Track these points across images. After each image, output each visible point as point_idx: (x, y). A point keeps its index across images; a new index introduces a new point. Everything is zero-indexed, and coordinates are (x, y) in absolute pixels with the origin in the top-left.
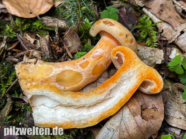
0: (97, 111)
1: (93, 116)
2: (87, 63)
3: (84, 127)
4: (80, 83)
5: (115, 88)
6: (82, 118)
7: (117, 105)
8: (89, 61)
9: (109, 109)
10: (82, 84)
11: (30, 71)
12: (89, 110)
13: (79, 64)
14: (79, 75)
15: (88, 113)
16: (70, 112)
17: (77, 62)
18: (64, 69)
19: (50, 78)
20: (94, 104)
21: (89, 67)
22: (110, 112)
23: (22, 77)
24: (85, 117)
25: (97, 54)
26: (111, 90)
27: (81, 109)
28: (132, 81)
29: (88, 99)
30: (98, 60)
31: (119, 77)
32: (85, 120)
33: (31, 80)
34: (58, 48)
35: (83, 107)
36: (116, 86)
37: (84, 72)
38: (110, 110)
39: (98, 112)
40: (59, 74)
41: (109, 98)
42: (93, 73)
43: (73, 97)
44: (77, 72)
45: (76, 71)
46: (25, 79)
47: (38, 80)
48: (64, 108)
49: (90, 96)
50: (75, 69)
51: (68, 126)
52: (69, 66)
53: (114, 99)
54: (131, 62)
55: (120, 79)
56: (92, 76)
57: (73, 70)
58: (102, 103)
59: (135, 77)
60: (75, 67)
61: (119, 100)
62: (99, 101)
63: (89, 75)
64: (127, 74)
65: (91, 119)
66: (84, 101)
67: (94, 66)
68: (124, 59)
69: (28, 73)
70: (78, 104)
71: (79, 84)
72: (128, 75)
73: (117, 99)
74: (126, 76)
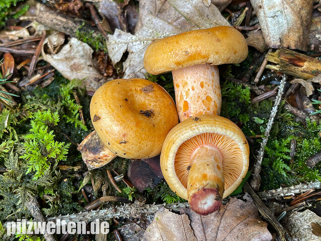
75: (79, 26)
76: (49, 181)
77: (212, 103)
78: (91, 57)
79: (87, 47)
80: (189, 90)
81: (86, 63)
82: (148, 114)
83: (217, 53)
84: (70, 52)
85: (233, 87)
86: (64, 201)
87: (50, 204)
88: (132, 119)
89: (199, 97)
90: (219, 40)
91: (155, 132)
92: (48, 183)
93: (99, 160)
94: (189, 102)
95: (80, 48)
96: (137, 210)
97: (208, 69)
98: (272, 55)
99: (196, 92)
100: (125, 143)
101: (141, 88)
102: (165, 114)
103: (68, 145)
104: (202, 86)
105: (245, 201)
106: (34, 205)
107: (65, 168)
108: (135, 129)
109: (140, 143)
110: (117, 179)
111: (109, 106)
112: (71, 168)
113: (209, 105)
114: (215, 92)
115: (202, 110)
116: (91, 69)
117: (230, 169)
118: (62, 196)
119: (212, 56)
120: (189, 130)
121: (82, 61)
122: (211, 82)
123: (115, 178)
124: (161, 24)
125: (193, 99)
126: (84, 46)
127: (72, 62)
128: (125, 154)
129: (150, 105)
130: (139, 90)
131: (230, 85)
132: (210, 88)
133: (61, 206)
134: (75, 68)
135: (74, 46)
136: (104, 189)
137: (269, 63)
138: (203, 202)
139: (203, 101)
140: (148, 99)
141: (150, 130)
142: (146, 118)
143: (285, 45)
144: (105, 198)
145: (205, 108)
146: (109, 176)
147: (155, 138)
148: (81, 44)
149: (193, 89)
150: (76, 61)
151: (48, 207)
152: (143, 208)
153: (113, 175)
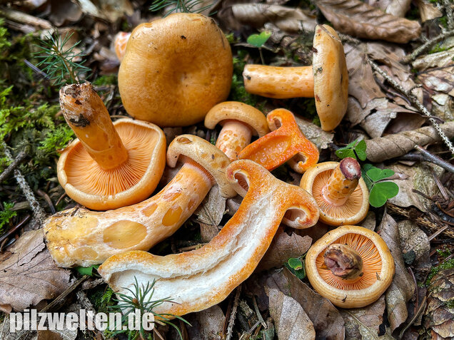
0: (222, 276)
1: (217, 286)
2: (155, 206)
3: (206, 308)
4: (143, 241)
5: (244, 231)
6: (199, 294)
7: (251, 260)
8: (158, 204)
9: (240, 270)
10: (147, 242)
11: (64, 228)
12: (209, 277)
13: (141, 209)
14: (141, 227)
15: (208, 283)
16: (179, 288)
17: (139, 207)
18: (116, 220)
19: (94, 236)
20: (215, 265)
21: (158, 214)
22: (243, 274)
23: (51, 237)
24: (205, 291)
25: (170, 191)
26: (238, 237)
27: (195, 278)
28: (267, 215)
29: (204, 260)
30: (172, 200)
31: (247, 212)
32: (206, 296)
33: (65, 242)
35: (199, 274)
36: (245, 227)
37: (148, 221)
38: (242, 270)
39: (224, 278)
40: (108, 228)
41: (238, 250)
42: (165, 223)
43: (180, 263)
44: (136, 223)
45: (135, 221)
46: (56, 241)
47: (75, 242)
48: (168, 283)
49: (205, 255)
50: (133, 217)
51: (180, 311)
52: (124, 214)
53: (245, 250)
54: (260, 183)
55: (248, 216)
56: (163, 228)
57: (131, 220)
58: (229, 261)
59: (271, 207)
60: (135, 215)
61: (253, 250)
62: (223, 259)
63: (158, 226)
64: (257, 205)
65: (215, 293)
66: (197, 265)
67: (166, 212)
68: (248, 181)
69: (61, 230)
70: (189, 272)
71: (141, 242)
72: (260, 205)
73: (250, 249)
74: (257, 209)
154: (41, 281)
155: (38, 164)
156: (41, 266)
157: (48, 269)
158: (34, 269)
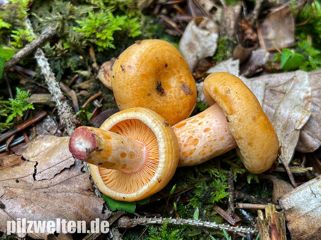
34: (250, 31)
75: (231, 39)
76: (75, 39)
77: (192, 147)
78: (207, 56)
79: (214, 49)
80: (198, 121)
81: (198, 53)
82: (160, 90)
83: (240, 120)
84: (203, 36)
85: (224, 181)
86: (61, 60)
87: (54, 47)
88: (148, 70)
89: (194, 132)
90: (254, 119)
91: (144, 97)
92: (73, 38)
93: (107, 75)
94: (186, 126)
95: (210, 43)
96: (68, 118)
97: (226, 131)
98: (272, 208)
99: (198, 127)
100: (123, 70)
101: (185, 81)
102: (166, 107)
103: (112, 46)
104: (206, 130)
105: (103, 212)
106: (50, 32)
107: (92, 53)
108: (138, 74)
109: (128, 84)
110: (96, 103)
111: (153, 48)
112: (94, 60)
113: (190, 144)
114: (205, 147)
115: (182, 139)
116: (195, 59)
117: (131, 186)
118: (65, 57)
119: (235, 116)
120: (153, 119)
121: (199, 49)
122: (214, 139)
123: (97, 101)
124: (259, 94)
125: (190, 127)
126: (213, 45)
127: (195, 42)
128: (113, 77)
129: (171, 92)
130: (182, 80)
131: (225, 178)
132: (207, 140)
133: (57, 58)
134: (191, 46)
135: (210, 38)
136: (82, 92)
137: (263, 211)
138: (82, 140)
139: (192, 137)
140: (175, 90)
141: (143, 90)
142: (155, 86)
143: (288, 217)
144: (73, 94)
145: (185, 142)
146: (96, 95)
147: (138, 99)
148: (214, 42)
149: (199, 124)
150: (197, 44)
151: (51, 45)
152: (71, 123)
153: (98, 98)
154: (68, 205)
155: (68, 49)
156: (65, 186)
157: (75, 192)
158: (55, 188)
